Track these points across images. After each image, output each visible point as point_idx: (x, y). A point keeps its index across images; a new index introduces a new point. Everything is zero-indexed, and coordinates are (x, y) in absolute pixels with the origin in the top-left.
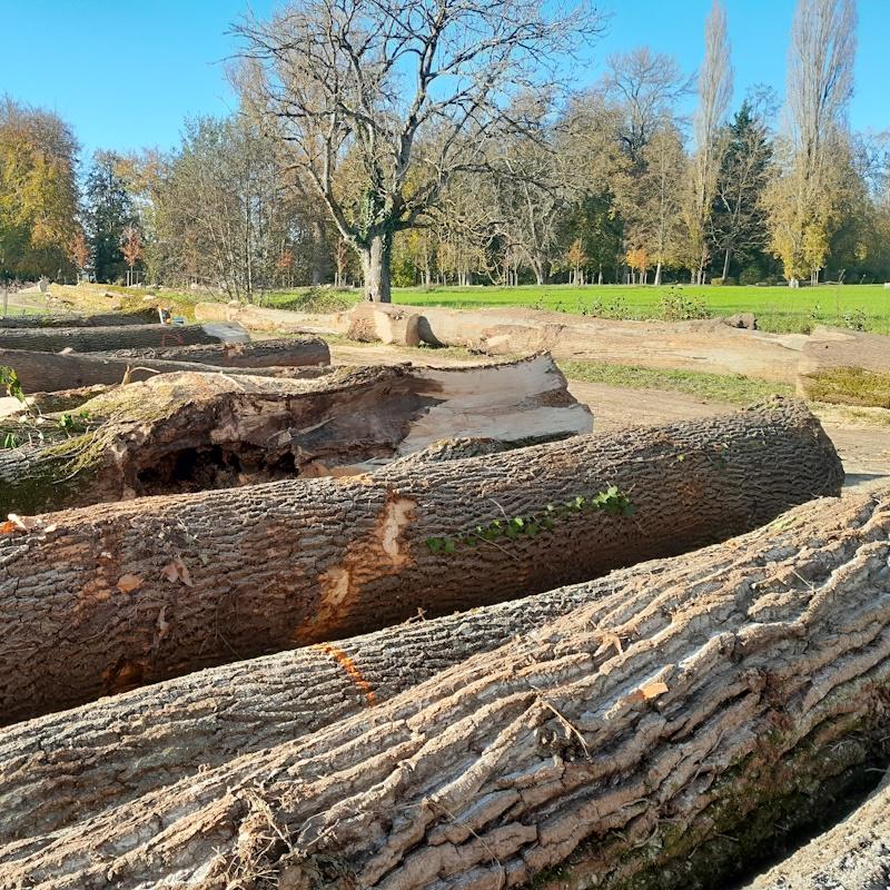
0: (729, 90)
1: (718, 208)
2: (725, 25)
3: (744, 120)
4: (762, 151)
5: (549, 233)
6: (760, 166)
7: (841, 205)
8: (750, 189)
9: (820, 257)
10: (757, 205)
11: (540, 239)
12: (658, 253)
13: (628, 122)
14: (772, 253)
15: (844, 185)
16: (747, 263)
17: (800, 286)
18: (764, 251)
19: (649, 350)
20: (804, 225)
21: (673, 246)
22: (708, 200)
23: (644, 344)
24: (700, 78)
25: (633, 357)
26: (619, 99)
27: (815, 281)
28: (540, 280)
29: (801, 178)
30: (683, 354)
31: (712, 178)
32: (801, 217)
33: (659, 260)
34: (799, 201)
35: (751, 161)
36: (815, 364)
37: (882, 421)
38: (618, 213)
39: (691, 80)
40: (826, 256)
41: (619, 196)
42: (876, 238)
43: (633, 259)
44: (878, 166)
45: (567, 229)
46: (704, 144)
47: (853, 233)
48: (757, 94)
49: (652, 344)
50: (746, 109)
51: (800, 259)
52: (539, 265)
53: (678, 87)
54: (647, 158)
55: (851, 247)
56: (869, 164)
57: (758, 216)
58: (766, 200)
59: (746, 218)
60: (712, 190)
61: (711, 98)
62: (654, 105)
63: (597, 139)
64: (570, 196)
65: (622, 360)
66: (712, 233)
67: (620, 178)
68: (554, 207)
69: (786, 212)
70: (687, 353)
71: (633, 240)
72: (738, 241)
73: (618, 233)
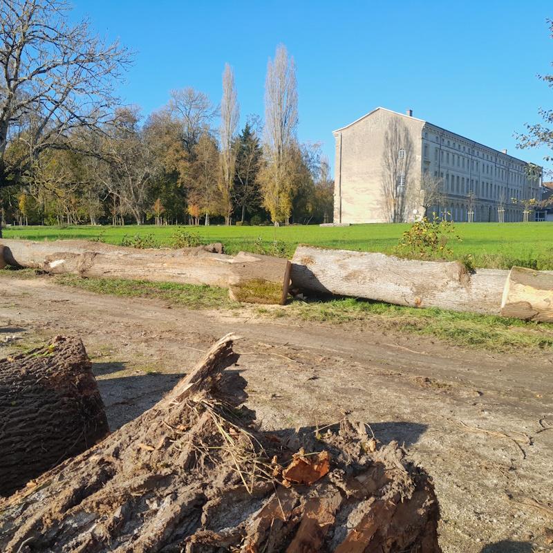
0: (237, 116)
1: (237, 183)
2: (233, 80)
3: (247, 133)
4: (257, 151)
5: (143, 194)
6: (256, 160)
7: (297, 182)
8: (252, 172)
9: (288, 210)
10: (256, 181)
11: (137, 197)
12: (205, 207)
13: (185, 130)
14: (265, 208)
15: (297, 172)
16: (253, 214)
17: (280, 226)
18: (261, 206)
19: (151, 269)
20: (279, 192)
21: (213, 203)
22: (231, 177)
23: (148, 265)
24: (222, 108)
25: (142, 274)
26: (178, 117)
27: (287, 223)
28: (139, 222)
29: (276, 167)
30: (171, 271)
31: (233, 165)
32: (277, 188)
33: (207, 211)
34: (276, 180)
35: (252, 156)
36: (238, 278)
37: (275, 316)
38: (182, 183)
39: (217, 108)
40: (291, 210)
41: (182, 174)
42: (316, 200)
43: (192, 210)
44: (314, 162)
45: (154, 192)
46: (227, 145)
47: (305, 197)
48: (252, 119)
49: (153, 265)
50: (248, 128)
51: (278, 212)
52: (138, 213)
53: (211, 112)
54: (196, 152)
55: (304, 205)
56: (310, 161)
57: (257, 187)
58: (260, 178)
59: (251, 188)
60: (233, 172)
61: (228, 120)
62: (200, 122)
63: (167, 139)
64: (153, 172)
65: (135, 276)
66: (234, 196)
67: (182, 163)
68: (144, 179)
69: (270, 186)
70: (174, 271)
71: (192, 199)
72: (248, 201)
73: (184, 195)
